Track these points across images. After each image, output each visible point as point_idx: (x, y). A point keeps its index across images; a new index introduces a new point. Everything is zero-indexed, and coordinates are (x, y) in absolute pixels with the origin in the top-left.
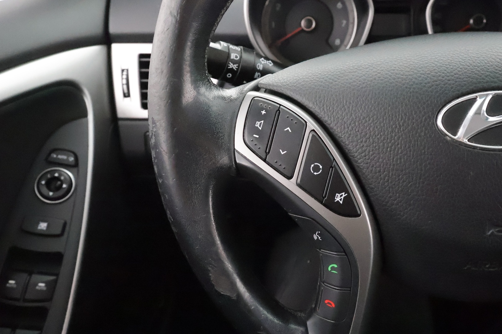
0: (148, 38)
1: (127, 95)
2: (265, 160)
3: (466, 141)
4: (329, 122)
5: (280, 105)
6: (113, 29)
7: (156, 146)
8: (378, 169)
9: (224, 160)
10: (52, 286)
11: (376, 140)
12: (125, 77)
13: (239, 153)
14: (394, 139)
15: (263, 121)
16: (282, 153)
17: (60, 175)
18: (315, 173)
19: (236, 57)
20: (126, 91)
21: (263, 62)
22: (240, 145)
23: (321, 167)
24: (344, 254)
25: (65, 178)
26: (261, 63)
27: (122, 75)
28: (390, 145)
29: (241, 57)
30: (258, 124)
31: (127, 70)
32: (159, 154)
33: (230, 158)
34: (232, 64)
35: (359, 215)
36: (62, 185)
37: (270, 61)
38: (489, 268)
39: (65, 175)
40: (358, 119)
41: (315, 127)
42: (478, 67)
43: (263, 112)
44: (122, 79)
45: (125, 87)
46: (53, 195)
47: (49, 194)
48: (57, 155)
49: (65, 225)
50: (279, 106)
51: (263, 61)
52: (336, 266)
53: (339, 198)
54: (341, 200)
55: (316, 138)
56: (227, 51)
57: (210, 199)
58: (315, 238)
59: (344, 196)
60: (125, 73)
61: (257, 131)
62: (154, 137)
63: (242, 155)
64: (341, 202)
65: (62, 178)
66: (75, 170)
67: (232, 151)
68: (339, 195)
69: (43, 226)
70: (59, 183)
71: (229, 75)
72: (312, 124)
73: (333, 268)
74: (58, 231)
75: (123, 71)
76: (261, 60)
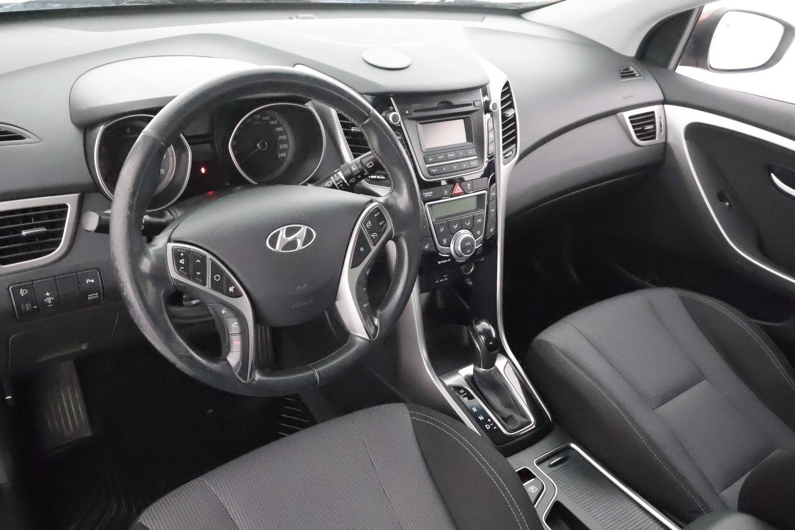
2: (190, 280)
3: (280, 251)
4: (217, 254)
5: (190, 249)
13: (174, 278)
15: (183, 259)
16: (198, 274)
18: (217, 280)
22: (173, 274)
23: (219, 276)
24: (238, 316)
30: (181, 261)
35: (242, 296)
38: (301, 305)
41: (211, 257)
43: (182, 254)
53: (231, 289)
55: (213, 263)
58: (224, 312)
59: (233, 288)
61: (181, 265)
63: (176, 279)
64: (232, 292)
67: (170, 279)
72: (209, 256)
73: (235, 325)
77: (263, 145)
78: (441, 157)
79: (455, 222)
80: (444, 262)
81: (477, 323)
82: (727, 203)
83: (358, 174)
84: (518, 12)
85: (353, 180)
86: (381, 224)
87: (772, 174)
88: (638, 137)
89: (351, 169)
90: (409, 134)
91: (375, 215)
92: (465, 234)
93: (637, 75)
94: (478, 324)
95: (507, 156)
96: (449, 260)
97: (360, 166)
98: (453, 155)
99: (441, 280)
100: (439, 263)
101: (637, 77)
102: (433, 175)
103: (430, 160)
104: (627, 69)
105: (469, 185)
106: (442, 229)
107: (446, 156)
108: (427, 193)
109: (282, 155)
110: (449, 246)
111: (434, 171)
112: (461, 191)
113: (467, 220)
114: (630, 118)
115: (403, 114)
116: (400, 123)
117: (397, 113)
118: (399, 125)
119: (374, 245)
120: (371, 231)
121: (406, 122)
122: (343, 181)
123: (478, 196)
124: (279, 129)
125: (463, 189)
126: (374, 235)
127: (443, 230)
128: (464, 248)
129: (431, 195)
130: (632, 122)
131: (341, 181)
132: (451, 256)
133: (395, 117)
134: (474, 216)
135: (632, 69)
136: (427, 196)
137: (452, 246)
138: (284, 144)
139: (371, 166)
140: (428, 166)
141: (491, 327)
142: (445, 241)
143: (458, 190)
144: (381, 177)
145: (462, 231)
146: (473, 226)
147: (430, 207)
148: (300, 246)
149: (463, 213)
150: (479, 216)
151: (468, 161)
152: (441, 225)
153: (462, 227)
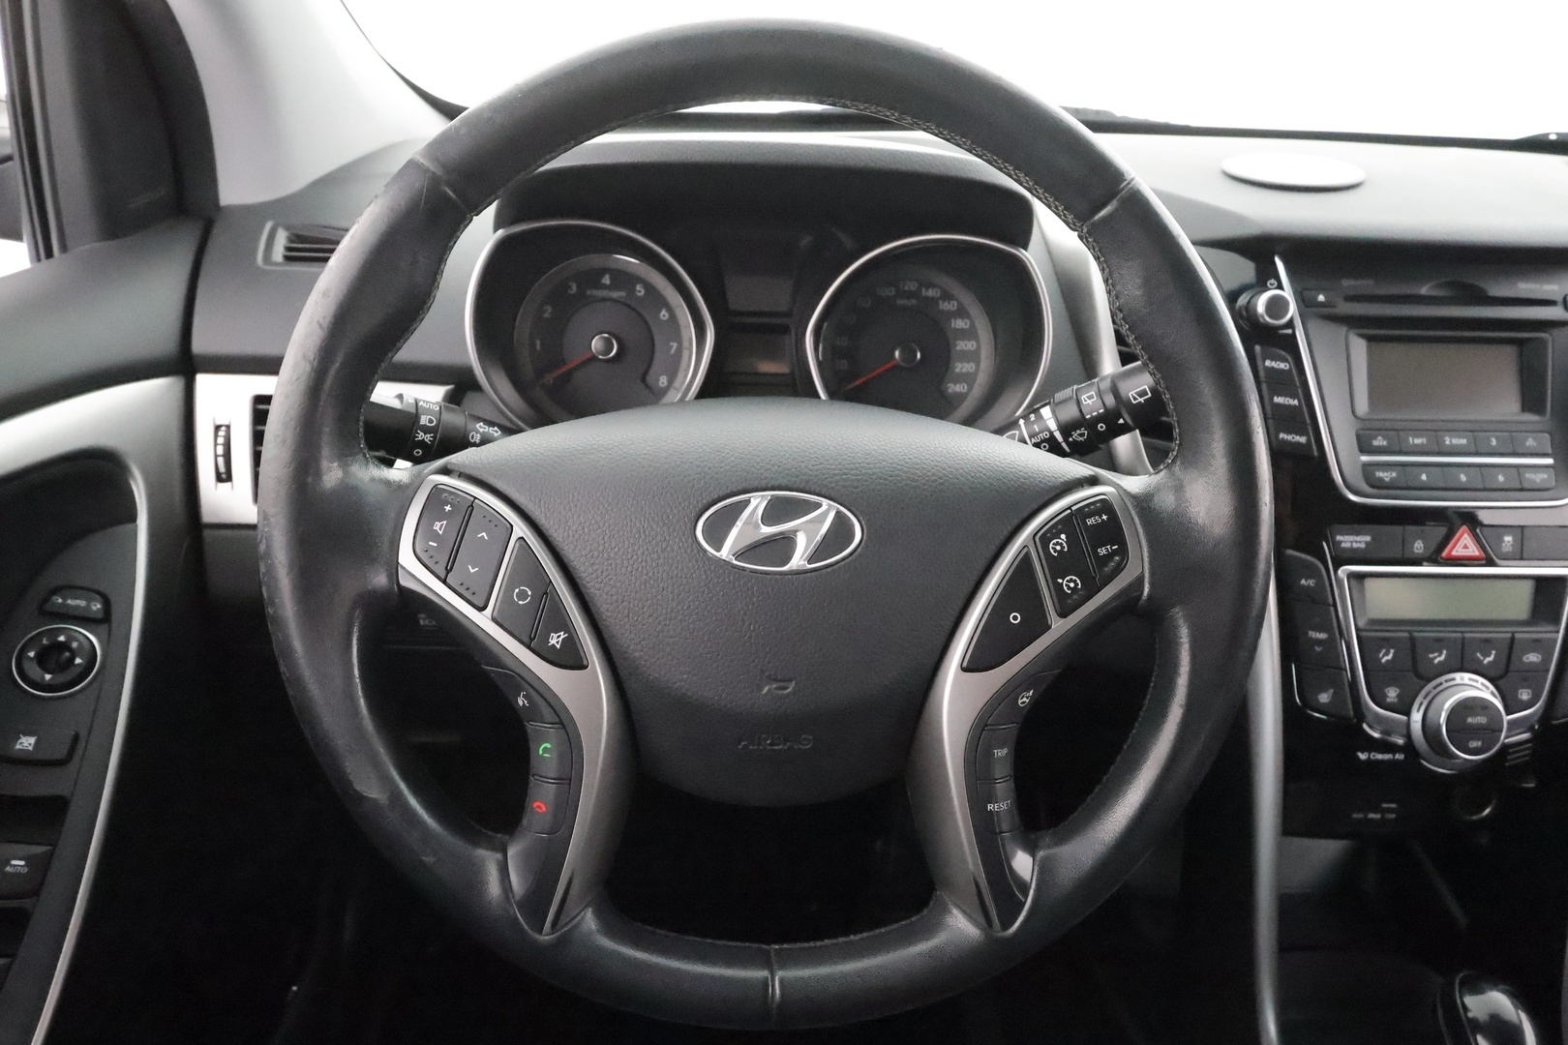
0: (269, 365)
1: (224, 476)
2: (444, 582)
3: (731, 559)
4: (547, 526)
5: (475, 498)
6: (200, 345)
7: (268, 554)
8: (615, 598)
9: (380, 580)
10: (41, 867)
11: (612, 555)
12: (221, 440)
13: (404, 568)
14: (637, 554)
15: (445, 522)
16: (472, 571)
17: (70, 639)
18: (521, 602)
19: (431, 421)
20: (222, 469)
21: (481, 430)
22: (406, 558)
23: (530, 593)
24: (561, 726)
25: (81, 645)
26: (477, 432)
27: (216, 436)
28: (631, 562)
29: (439, 421)
30: (437, 526)
31: (228, 427)
32: (271, 568)
33: (390, 576)
34: (422, 434)
35: (586, 667)
36: (73, 659)
37: (496, 428)
38: (770, 745)
39: (81, 638)
40: (588, 524)
41: (525, 533)
42: (758, 457)
43: (448, 508)
44: (216, 444)
45: (221, 460)
46: (51, 679)
47: (43, 677)
48: (64, 599)
49: (76, 739)
50: (473, 499)
51: (480, 427)
52: (548, 745)
53: (556, 640)
54: (558, 643)
55: (525, 551)
56: (413, 411)
57: (355, 642)
58: (521, 703)
59: (562, 637)
60: (222, 433)
61: (435, 536)
62: (264, 541)
63: (409, 573)
64: (558, 646)
65: (75, 645)
66: (103, 628)
67: (394, 567)
68: (555, 636)
69: (27, 743)
70: (67, 654)
71: (418, 452)
72: (520, 529)
73: (546, 750)
74: (60, 753)
75: (217, 428)
76: (477, 426)
77: (909, 353)
78: (1417, 441)
79: (1439, 644)
80: (1380, 757)
81: (1475, 987)
83: (1099, 419)
85: (1082, 435)
86: (1102, 551)
89: (1079, 403)
90: (1318, 361)
91: (1090, 522)
92: (1472, 687)
94: (1477, 991)
96: (1400, 756)
97: (1110, 401)
98: (1464, 441)
99: (1371, 816)
100: (1363, 756)
102: (1378, 486)
103: (1376, 443)
105: (1508, 539)
106: (1387, 654)
107: (1439, 442)
108: (1350, 539)
109: (958, 388)
110: (1408, 713)
111: (1386, 476)
112: (1473, 550)
113: (1486, 645)
115: (1305, 303)
116: (1290, 324)
117: (1288, 293)
118: (1290, 331)
119: (1063, 614)
120: (1058, 567)
121: (1316, 326)
122: (1051, 433)
123: (1541, 582)
124: (959, 324)
125: (1482, 547)
126: (1069, 582)
127: (1390, 657)
128: (1459, 729)
129: (1363, 546)
131: (1046, 435)
132: (1409, 747)
133: (1276, 306)
134: (1513, 639)
136: (1348, 545)
137: (1417, 717)
138: (968, 362)
139: (1141, 400)
140: (1365, 458)
141: (1523, 1017)
142: (1392, 694)
143: (1466, 547)
145: (1465, 677)
146: (1507, 670)
147: (1353, 582)
148: (798, 561)
149: (1475, 622)
150: (1536, 645)
151: (1517, 467)
152: (1387, 643)
153: (1463, 662)
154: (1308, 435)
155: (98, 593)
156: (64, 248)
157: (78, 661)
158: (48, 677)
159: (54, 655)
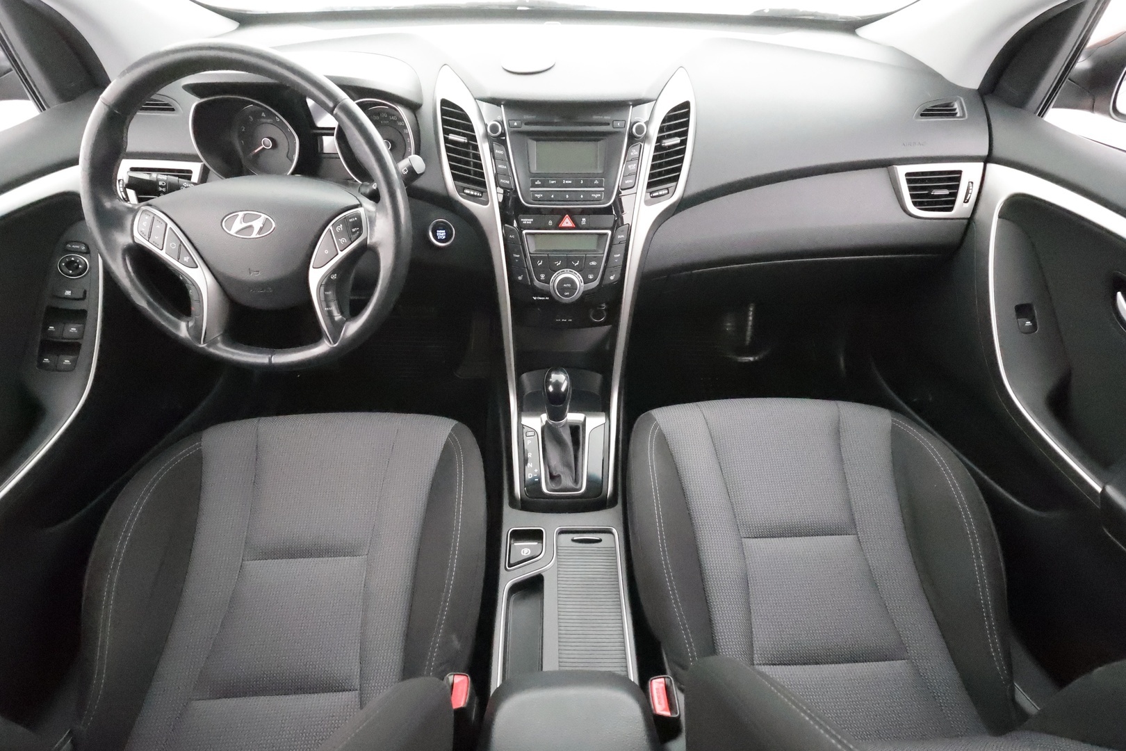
2: (148, 241)
3: (234, 234)
10: (81, 330)
13: (136, 237)
16: (157, 238)
17: (75, 259)
18: (174, 247)
19: (163, 183)
23: (176, 244)
24: (193, 285)
25: (80, 261)
29: (167, 183)
35: (197, 268)
36: (78, 266)
39: (80, 259)
41: (172, 226)
46: (73, 273)
47: (69, 272)
48: (71, 245)
49: (85, 292)
52: (191, 291)
54: (187, 260)
55: (172, 231)
58: (181, 278)
59: (188, 258)
65: (78, 261)
68: (186, 258)
69: (68, 293)
70: (76, 264)
72: (170, 224)
74: (81, 296)
78: (553, 182)
79: (558, 259)
80: (540, 298)
82: (1028, 323)
84: (850, 27)
86: (354, 230)
87: (1119, 295)
88: (915, 204)
91: (350, 220)
92: (570, 274)
93: (958, 115)
95: (654, 194)
96: (547, 298)
98: (570, 182)
99: (563, 320)
100: (535, 298)
101: (958, 117)
102: (536, 199)
103: (536, 183)
104: (947, 105)
105: (584, 219)
106: (540, 262)
107: (560, 182)
108: (526, 220)
110: (548, 283)
111: (538, 196)
112: (571, 224)
113: (575, 259)
114: (908, 174)
115: (510, 126)
116: (503, 135)
119: (342, 250)
120: (339, 235)
123: (599, 235)
125: (575, 222)
126: (342, 240)
128: (562, 289)
129: (531, 223)
130: (909, 181)
132: (548, 294)
133: (494, 128)
134: (586, 256)
135: (956, 106)
136: (525, 222)
137: (551, 284)
140: (531, 189)
142: (543, 276)
143: (568, 223)
144: (476, 194)
145: (566, 270)
146: (584, 268)
148: (254, 235)
149: (571, 251)
150: (594, 259)
151: (587, 191)
152: (541, 258)
153: (568, 264)
154: (509, 180)
155: (84, 244)
156: (48, 107)
157: (80, 266)
158: (71, 272)
159: (70, 264)
